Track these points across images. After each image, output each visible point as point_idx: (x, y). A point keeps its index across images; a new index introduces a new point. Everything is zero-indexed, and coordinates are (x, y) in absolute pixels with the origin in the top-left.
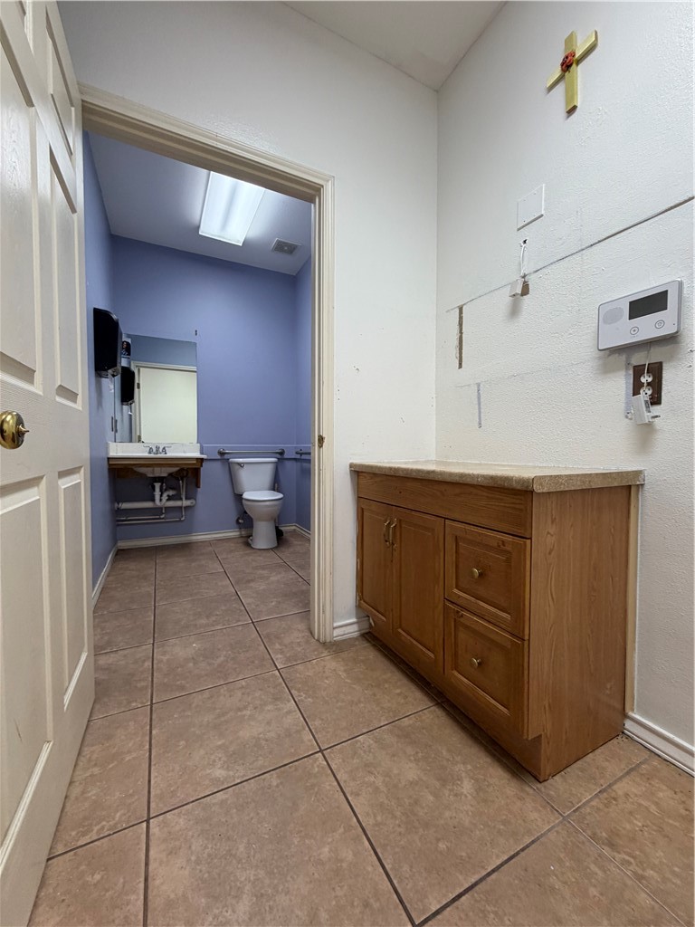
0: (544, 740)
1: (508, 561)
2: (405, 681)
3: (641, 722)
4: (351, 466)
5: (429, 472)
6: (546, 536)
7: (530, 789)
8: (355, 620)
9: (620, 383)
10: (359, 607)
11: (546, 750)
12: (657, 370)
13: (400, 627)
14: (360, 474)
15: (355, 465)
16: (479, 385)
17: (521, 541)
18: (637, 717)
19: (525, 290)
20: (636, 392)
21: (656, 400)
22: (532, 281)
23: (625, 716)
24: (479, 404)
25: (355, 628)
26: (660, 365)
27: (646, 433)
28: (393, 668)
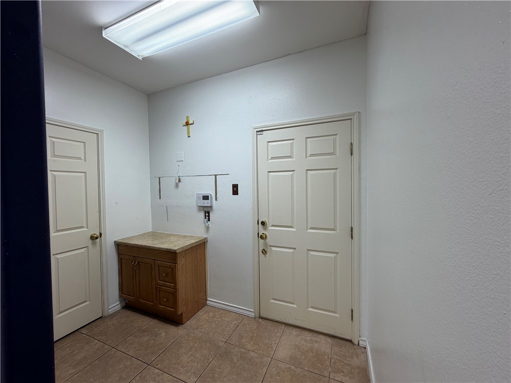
0: (183, 313)
1: (172, 270)
2: (143, 316)
3: (212, 300)
4: (115, 242)
5: (149, 247)
6: (181, 262)
7: (181, 327)
8: (119, 303)
9: (202, 215)
10: (120, 297)
11: (184, 315)
12: (209, 213)
13: (140, 298)
14: (119, 246)
15: (117, 242)
16: (167, 207)
17: (175, 265)
18: (209, 299)
19: (179, 181)
20: (205, 218)
21: (209, 220)
22: (181, 178)
23: (207, 300)
24: (167, 213)
25: (119, 306)
26: (209, 212)
27: (208, 228)
28: (137, 314)
